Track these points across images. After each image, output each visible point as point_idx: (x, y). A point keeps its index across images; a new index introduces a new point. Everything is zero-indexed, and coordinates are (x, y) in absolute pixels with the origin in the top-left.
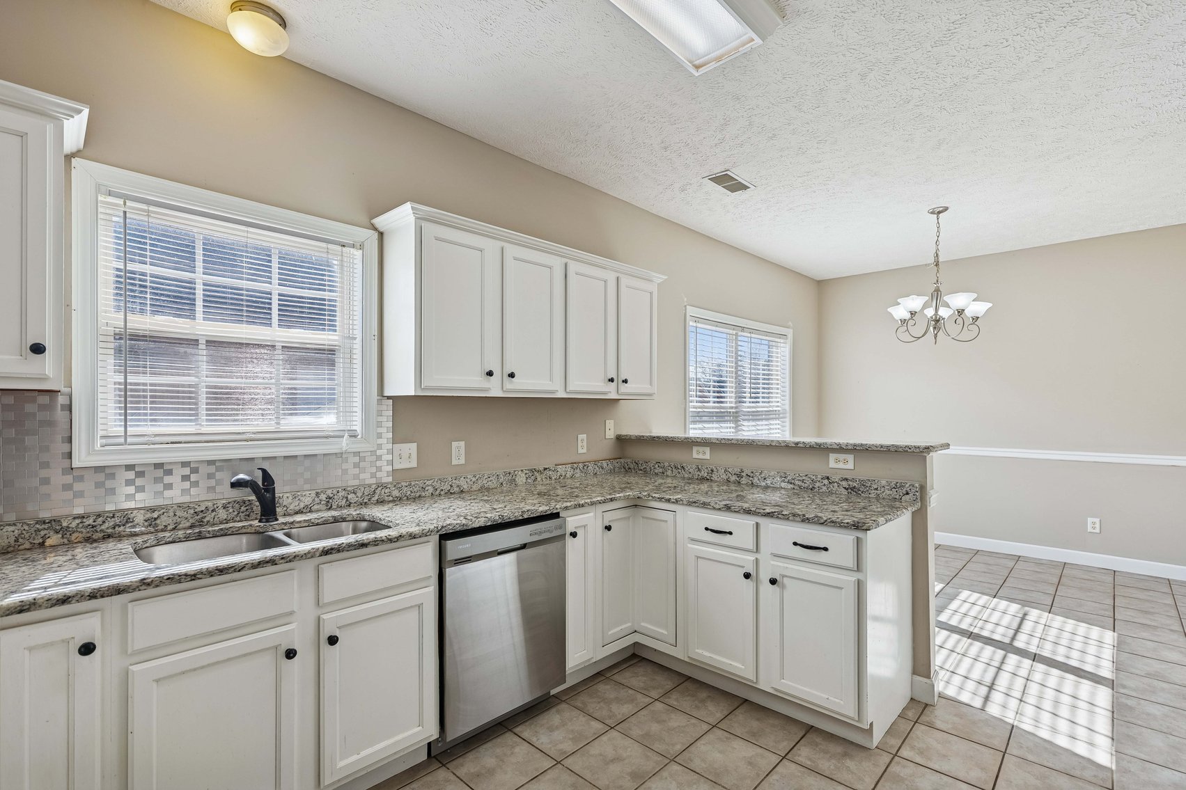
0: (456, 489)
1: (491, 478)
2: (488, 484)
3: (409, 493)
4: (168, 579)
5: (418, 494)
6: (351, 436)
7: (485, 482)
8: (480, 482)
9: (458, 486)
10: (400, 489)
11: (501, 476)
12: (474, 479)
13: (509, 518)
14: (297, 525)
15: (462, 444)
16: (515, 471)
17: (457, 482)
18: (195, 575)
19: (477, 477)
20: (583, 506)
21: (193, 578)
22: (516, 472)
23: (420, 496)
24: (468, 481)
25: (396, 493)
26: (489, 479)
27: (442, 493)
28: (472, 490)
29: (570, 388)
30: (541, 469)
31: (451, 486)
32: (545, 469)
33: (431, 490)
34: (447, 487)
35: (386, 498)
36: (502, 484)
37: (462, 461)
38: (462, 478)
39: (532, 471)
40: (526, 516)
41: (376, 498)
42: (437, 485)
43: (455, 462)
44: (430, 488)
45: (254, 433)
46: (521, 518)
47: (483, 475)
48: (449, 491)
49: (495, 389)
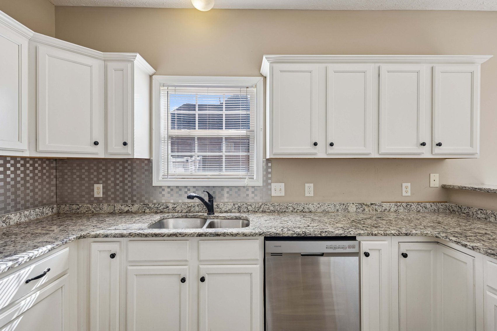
0: (307, 210)
1: (330, 206)
2: (328, 209)
3: (279, 209)
4: (138, 235)
5: (284, 210)
6: (249, 178)
7: (325, 208)
8: (322, 207)
9: (308, 209)
10: (274, 206)
11: (337, 205)
12: (318, 206)
13: (310, 234)
14: (220, 218)
15: (312, 185)
16: (347, 203)
17: (307, 206)
18: (146, 235)
19: (320, 205)
20: (376, 235)
21: (146, 236)
22: (349, 204)
23: (285, 211)
24: (315, 206)
25: (272, 208)
26: (329, 207)
27: (298, 211)
28: (317, 211)
29: (382, 151)
30: (369, 204)
31: (304, 208)
32: (372, 204)
33: (291, 209)
34: (301, 208)
35: (267, 210)
36: (338, 210)
37: (312, 194)
38: (311, 204)
39: (362, 204)
40: (323, 235)
41: (261, 210)
42: (295, 207)
43: (307, 194)
44: (291, 207)
45: (211, 175)
46: (319, 235)
47: (325, 204)
48: (302, 210)
49: (321, 153)
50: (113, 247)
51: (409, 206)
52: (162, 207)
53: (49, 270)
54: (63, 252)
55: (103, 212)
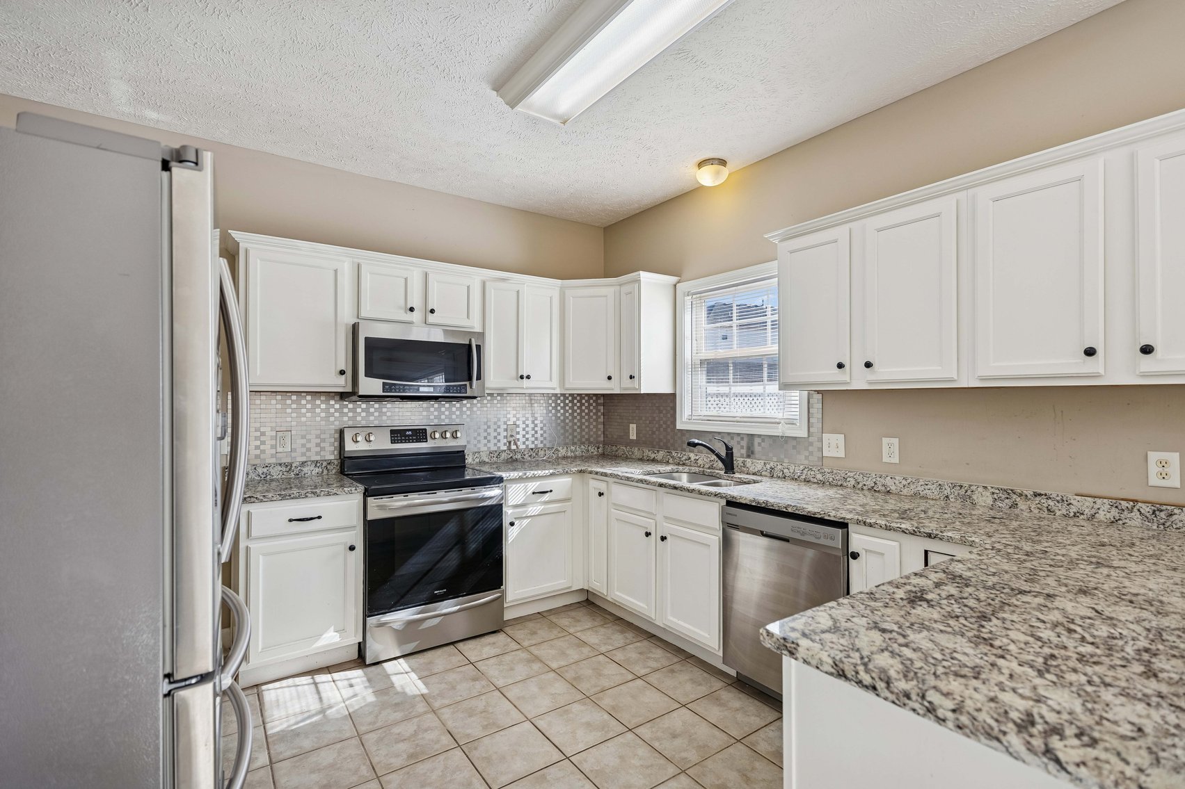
0: (881, 488)
1: (929, 487)
2: (925, 492)
3: (831, 479)
5: (839, 483)
7: (919, 488)
8: (912, 487)
9: (883, 485)
10: (823, 474)
11: (946, 487)
12: (904, 482)
15: (896, 441)
16: (970, 486)
17: (882, 480)
19: (909, 481)
22: (974, 488)
23: (841, 485)
24: (897, 482)
25: (819, 476)
26: (926, 487)
27: (865, 488)
28: (902, 493)
30: (1029, 493)
31: (875, 483)
32: (1036, 495)
33: (853, 482)
34: (870, 483)
35: (812, 479)
36: (947, 497)
37: (896, 459)
38: (889, 478)
39: (1009, 493)
41: (803, 477)
42: (860, 478)
43: (886, 459)
44: (851, 479)
45: (740, 417)
46: (785, 510)
47: (918, 481)
48: (873, 487)
50: (602, 487)
51: (1163, 515)
52: (684, 458)
53: (551, 491)
54: (566, 480)
55: (634, 457)
